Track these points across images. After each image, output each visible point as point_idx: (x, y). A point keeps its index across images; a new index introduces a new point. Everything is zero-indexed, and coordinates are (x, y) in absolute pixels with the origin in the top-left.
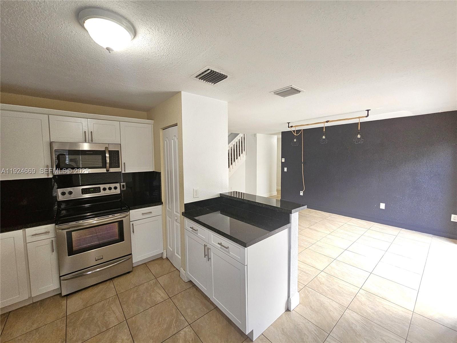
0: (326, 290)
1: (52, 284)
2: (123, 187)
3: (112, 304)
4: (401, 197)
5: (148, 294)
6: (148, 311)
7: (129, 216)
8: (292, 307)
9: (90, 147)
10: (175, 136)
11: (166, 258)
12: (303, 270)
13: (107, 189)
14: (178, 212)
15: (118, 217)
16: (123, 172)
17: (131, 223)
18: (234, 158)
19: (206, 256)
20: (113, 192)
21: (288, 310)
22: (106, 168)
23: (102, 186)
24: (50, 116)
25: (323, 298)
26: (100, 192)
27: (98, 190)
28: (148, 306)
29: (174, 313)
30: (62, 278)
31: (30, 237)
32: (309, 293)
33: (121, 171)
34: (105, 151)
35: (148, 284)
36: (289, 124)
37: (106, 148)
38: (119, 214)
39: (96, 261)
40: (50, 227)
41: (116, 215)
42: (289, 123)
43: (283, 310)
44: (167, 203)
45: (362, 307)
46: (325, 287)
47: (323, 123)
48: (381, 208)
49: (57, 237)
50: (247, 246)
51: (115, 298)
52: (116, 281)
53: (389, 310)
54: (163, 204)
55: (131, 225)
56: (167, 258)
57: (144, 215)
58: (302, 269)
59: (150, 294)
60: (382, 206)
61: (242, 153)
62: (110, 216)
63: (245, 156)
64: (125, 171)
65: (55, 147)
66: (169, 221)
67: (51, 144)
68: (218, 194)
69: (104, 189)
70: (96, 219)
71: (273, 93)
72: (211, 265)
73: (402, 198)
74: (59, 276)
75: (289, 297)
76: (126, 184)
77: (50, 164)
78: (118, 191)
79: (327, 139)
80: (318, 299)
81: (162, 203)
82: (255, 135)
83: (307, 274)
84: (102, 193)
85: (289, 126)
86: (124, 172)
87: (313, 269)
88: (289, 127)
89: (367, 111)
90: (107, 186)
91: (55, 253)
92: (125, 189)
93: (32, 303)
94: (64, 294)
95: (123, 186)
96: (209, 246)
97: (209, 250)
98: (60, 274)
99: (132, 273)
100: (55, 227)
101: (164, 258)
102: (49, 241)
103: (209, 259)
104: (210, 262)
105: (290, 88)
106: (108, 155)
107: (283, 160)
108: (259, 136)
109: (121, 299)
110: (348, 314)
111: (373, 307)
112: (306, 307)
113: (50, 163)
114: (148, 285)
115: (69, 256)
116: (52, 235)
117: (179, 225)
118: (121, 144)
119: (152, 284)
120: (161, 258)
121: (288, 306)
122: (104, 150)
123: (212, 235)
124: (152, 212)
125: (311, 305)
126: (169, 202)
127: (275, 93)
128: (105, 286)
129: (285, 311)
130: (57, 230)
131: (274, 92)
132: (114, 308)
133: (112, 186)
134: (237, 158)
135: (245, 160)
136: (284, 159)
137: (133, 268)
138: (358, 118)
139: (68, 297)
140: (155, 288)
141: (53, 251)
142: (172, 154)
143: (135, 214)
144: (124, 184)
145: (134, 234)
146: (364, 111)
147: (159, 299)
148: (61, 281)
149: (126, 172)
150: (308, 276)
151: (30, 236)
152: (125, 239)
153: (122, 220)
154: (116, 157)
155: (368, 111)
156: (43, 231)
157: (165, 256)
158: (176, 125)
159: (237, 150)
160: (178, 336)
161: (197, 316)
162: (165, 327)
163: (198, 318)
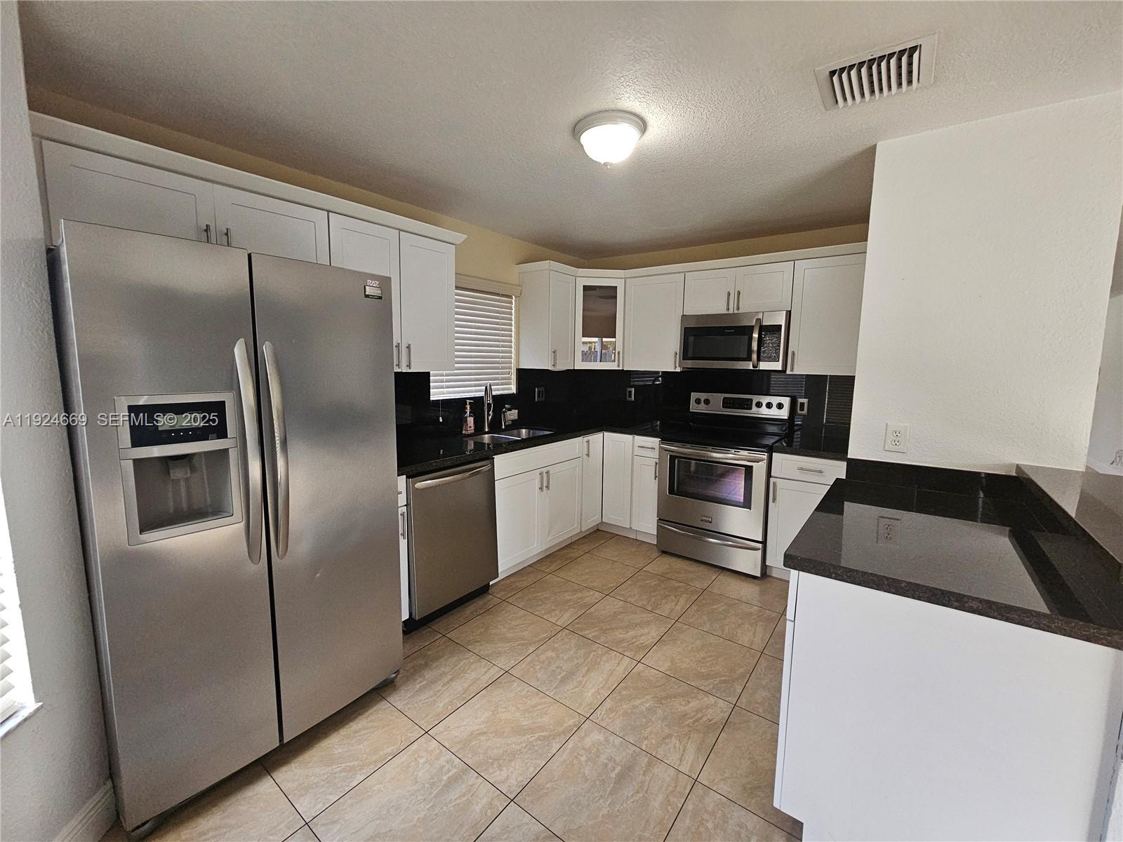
1: (651, 525)
2: (802, 408)
5: (740, 621)
6: (711, 637)
13: (765, 405)
16: (790, 372)
20: (776, 413)
22: (752, 361)
23: (755, 399)
24: (686, 274)
26: (751, 408)
27: (746, 405)
28: (719, 633)
29: (738, 672)
31: (638, 448)
34: (753, 326)
37: (758, 321)
40: (656, 442)
41: (742, 452)
51: (698, 591)
59: (742, 624)
68: (1011, 465)
69: (759, 405)
74: (657, 518)
77: (678, 351)
78: (785, 414)
84: (754, 412)
90: (762, 399)
95: (802, 404)
99: (758, 581)
102: (651, 461)
109: (701, 597)
116: (657, 454)
118: (790, 311)
124: (822, 472)
132: (682, 601)
133: (772, 400)
137: (766, 575)
139: (662, 554)
141: (655, 478)
144: (805, 401)
147: (745, 639)
149: (796, 373)
152: (752, 507)
153: (752, 467)
156: (649, 445)
160: (701, 695)
161: (764, 712)
162: (703, 671)
163: (763, 715)
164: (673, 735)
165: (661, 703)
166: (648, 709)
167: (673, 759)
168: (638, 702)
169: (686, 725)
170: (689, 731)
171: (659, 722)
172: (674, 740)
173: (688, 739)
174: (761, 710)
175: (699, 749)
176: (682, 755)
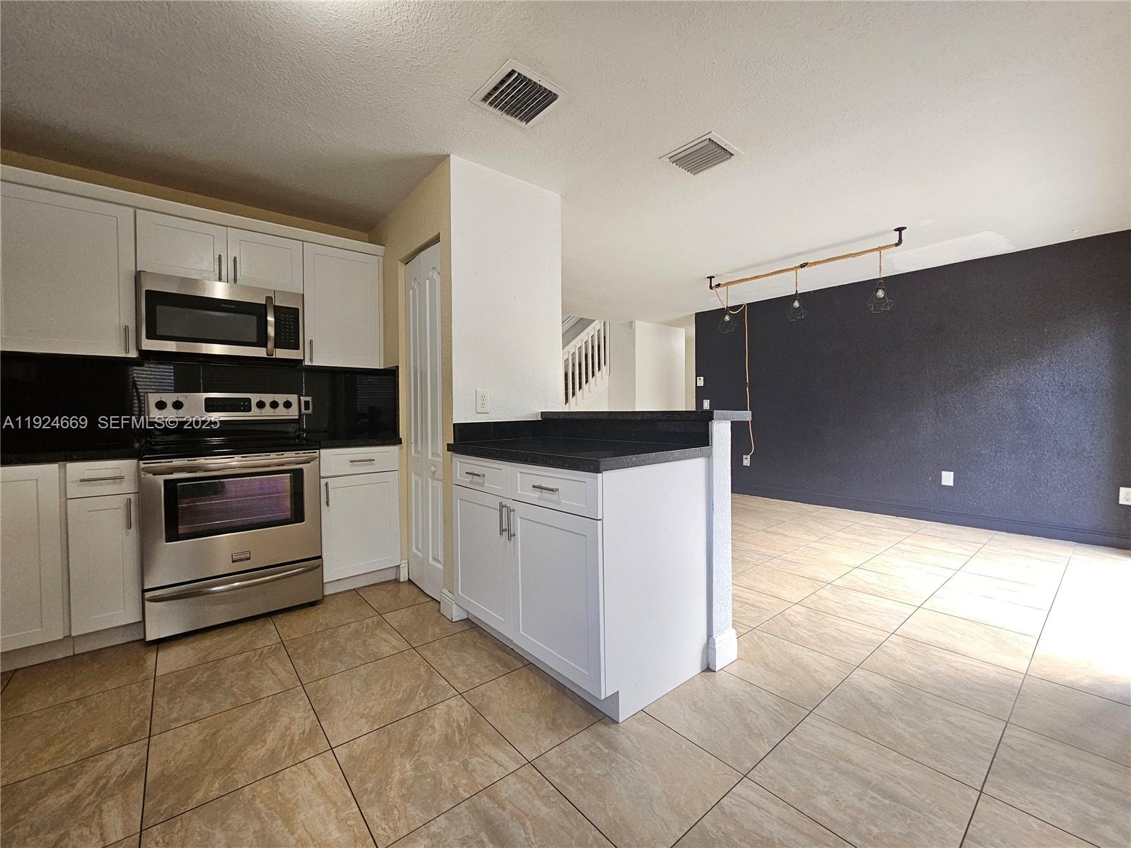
0: (805, 635)
1: (122, 611)
2: (307, 407)
3: (269, 657)
4: (991, 451)
5: (359, 641)
6: (358, 670)
7: (317, 460)
8: (720, 663)
9: (230, 294)
10: (434, 268)
11: (407, 579)
12: (748, 601)
13: (268, 405)
14: (439, 452)
15: (289, 458)
16: (307, 363)
17: (323, 482)
18: (580, 383)
19: (504, 533)
20: (281, 413)
21: (708, 669)
22: (266, 347)
23: (255, 398)
24: (138, 211)
25: (795, 650)
26: (249, 410)
27: (245, 406)
28: (359, 662)
29: (423, 673)
30: (148, 595)
31: (75, 485)
32: (763, 640)
33: (302, 358)
34: (265, 305)
35: (360, 625)
36: (711, 280)
37: (269, 299)
38: (292, 454)
39: (234, 564)
40: (125, 467)
41: (287, 454)
42: (711, 278)
43: (695, 667)
44: (413, 441)
45: (896, 666)
46: (804, 631)
47: (792, 269)
48: (944, 483)
49: (143, 490)
50: (602, 467)
51: (276, 647)
52: (282, 620)
53: (964, 671)
54: (401, 443)
55: (322, 485)
56: (409, 580)
57: (356, 466)
58: (744, 600)
59: (365, 642)
60: (948, 478)
61: (599, 370)
62: (273, 455)
63: (606, 377)
64: (311, 360)
65: (148, 285)
66: (416, 482)
67: (138, 276)
68: (537, 414)
69: (261, 405)
70: (237, 457)
71: (668, 161)
72: (515, 551)
73: (996, 455)
74: (140, 590)
75: (710, 635)
76: (313, 400)
77: (132, 326)
78: (293, 413)
79: (804, 308)
80: (784, 650)
81: (399, 442)
82: (631, 324)
83: (759, 608)
84: (255, 414)
85: (713, 285)
86: (310, 364)
87: (775, 601)
88: (711, 287)
89: (898, 232)
90: (268, 398)
91: (133, 530)
92: (310, 411)
93: (72, 654)
94: (151, 636)
95: (307, 403)
96: (510, 504)
97: (512, 513)
98: (143, 584)
99: (321, 606)
100: (138, 465)
101: (401, 581)
102: (120, 502)
103: (511, 536)
104: (514, 545)
105: (707, 142)
106: (273, 320)
107: (701, 383)
108: (640, 326)
109: (290, 650)
110: (859, 677)
111: (923, 665)
112: (752, 664)
113: (134, 325)
114: (360, 627)
115: (167, 541)
116: (128, 487)
117: (439, 485)
118: (303, 295)
119: (370, 624)
120: (396, 581)
121: (707, 661)
122: (264, 303)
123: (519, 474)
124: (373, 460)
125: (767, 661)
126: (416, 442)
127: (673, 159)
128: (253, 627)
129: (700, 671)
130: (142, 473)
131: (672, 154)
132: (274, 665)
133: (281, 398)
134: (587, 382)
135: (607, 386)
136: (702, 378)
137: (324, 596)
138: (877, 249)
139: (160, 645)
140: (377, 632)
141: (129, 526)
142: (426, 317)
143: (334, 460)
144: (309, 399)
145: (328, 510)
146: (890, 231)
147: (385, 649)
148: (147, 603)
149: (314, 364)
150: (759, 612)
151: (76, 481)
152: (306, 518)
153: (301, 471)
154: (291, 323)
155: (900, 230)
156: (109, 474)
157: (403, 577)
158: (437, 239)
159: (586, 364)
160: (430, 713)
161: (481, 679)
162: (399, 697)
163: (482, 682)
164: (466, 760)
165: (416, 753)
166: (416, 768)
167: (496, 772)
168: (397, 776)
169: (461, 742)
170: (469, 742)
171: (440, 765)
172: (474, 760)
173: (479, 748)
174: (477, 681)
175: (495, 744)
176: (496, 761)
